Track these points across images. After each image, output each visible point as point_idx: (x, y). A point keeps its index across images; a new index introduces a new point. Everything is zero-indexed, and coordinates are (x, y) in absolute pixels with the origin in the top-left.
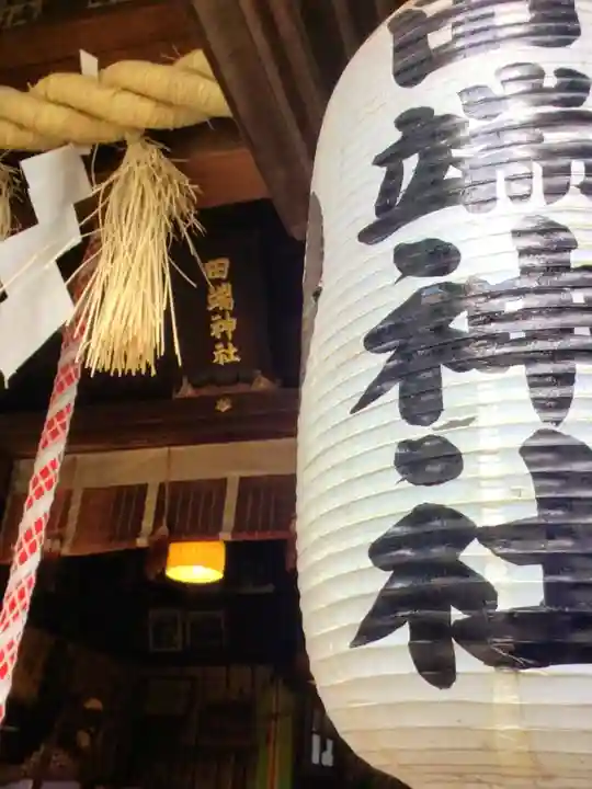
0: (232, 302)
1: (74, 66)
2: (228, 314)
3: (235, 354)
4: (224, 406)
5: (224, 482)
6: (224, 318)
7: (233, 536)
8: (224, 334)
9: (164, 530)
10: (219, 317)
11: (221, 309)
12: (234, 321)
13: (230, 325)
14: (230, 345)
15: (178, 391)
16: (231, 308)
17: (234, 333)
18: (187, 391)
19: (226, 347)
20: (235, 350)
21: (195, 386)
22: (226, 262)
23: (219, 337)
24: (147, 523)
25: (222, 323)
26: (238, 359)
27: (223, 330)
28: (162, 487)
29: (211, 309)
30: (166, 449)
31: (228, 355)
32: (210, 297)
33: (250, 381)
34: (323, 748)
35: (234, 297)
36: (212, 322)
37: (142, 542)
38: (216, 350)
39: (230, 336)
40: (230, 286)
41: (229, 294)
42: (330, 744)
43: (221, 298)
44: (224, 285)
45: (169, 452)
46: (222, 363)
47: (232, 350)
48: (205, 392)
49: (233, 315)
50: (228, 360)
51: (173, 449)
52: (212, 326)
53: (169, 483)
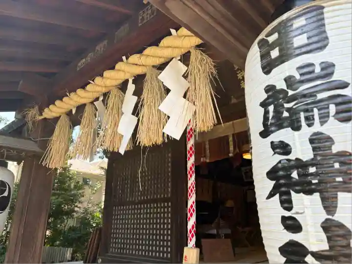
1: (170, 34)
9: (237, 150)
10: (239, 71)
11: (239, 68)
15: (231, 102)
18: (234, 101)
21: (237, 99)
23: (241, 78)
24: (231, 148)
25: (241, 73)
28: (233, 135)
30: (231, 122)
36: (237, 74)
37: (231, 155)
38: (241, 83)
45: (233, 123)
48: (240, 100)
51: (235, 121)
52: (238, 75)
53: (236, 133)
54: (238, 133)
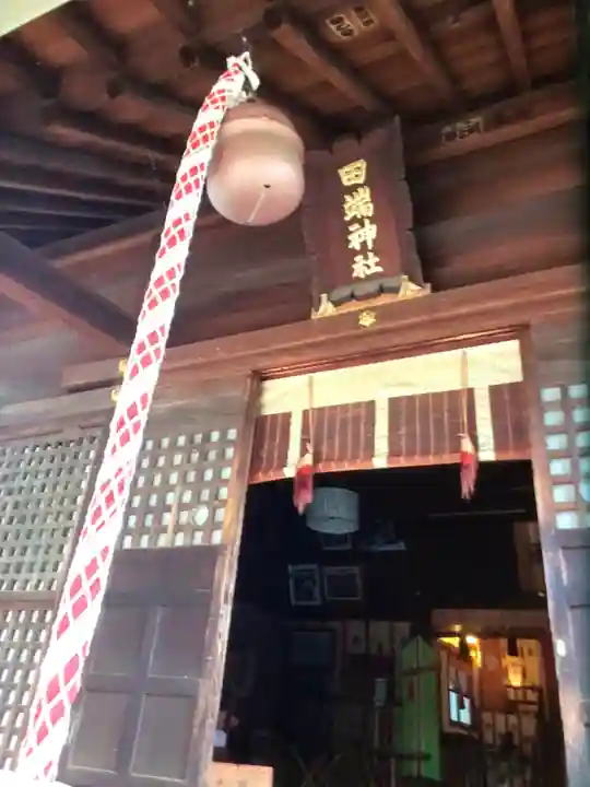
0: (371, 206)
2: (367, 222)
3: (377, 264)
4: (367, 320)
5: (371, 405)
6: (362, 225)
7: (389, 462)
8: (364, 244)
10: (357, 226)
11: (359, 217)
12: (374, 227)
13: (369, 233)
14: (371, 255)
15: (317, 310)
16: (370, 214)
17: (374, 241)
18: (326, 309)
19: (366, 258)
20: (377, 259)
21: (336, 304)
22: (362, 164)
23: (358, 247)
24: (294, 452)
25: (361, 232)
26: (380, 269)
27: (362, 240)
28: (305, 413)
29: (347, 218)
30: (307, 376)
31: (368, 267)
32: (346, 206)
33: (396, 290)
34: (461, 706)
35: (372, 202)
36: (351, 232)
37: (289, 472)
38: (354, 262)
39: (370, 245)
40: (368, 190)
41: (368, 198)
42: (467, 702)
43: (359, 204)
44: (360, 190)
45: (312, 379)
46: (362, 276)
47: (373, 259)
49: (373, 220)
50: (369, 272)
51: (315, 375)
52: (350, 238)
53: (313, 409)
54: (321, 410)
